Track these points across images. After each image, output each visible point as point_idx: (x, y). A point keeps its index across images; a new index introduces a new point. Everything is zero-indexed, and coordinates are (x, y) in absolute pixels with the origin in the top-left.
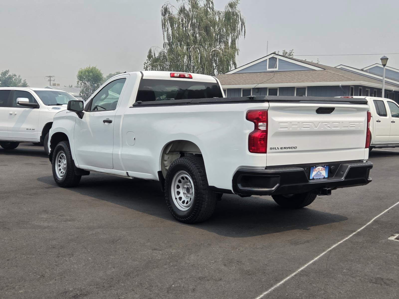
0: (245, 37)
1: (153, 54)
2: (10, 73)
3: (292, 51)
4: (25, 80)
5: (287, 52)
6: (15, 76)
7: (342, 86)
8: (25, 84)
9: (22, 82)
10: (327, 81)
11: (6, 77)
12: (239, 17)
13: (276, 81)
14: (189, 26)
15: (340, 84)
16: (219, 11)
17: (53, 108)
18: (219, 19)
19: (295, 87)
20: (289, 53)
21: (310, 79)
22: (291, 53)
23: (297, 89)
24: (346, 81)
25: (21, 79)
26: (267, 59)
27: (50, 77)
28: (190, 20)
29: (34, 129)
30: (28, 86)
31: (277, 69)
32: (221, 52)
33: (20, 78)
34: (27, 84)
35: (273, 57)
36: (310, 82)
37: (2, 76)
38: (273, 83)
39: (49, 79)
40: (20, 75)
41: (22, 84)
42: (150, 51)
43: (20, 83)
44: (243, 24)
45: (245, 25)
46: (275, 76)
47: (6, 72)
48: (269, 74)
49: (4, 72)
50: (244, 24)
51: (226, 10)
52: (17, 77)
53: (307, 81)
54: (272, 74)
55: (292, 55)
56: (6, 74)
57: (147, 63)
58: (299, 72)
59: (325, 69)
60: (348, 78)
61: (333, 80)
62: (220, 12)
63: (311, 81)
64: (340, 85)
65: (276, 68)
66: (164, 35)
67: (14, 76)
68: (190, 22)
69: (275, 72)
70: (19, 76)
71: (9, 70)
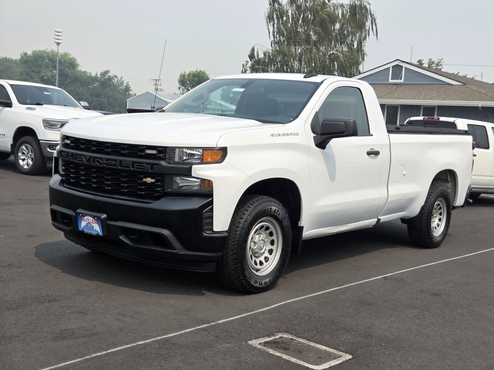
0: (377, 39)
1: (256, 54)
2: (111, 74)
3: (441, 60)
4: (128, 82)
5: (434, 62)
6: (116, 77)
7: (482, 107)
8: (128, 87)
9: (125, 84)
10: (463, 100)
11: (106, 78)
12: (369, 12)
13: (396, 96)
14: (300, 20)
15: (480, 104)
16: (342, 4)
17: (27, 108)
18: (343, 13)
19: (421, 105)
20: (436, 62)
21: (441, 96)
22: (440, 62)
23: (424, 108)
24: (488, 101)
25: (123, 82)
26: (390, 68)
27: (156, 81)
28: (302, 13)
29: (4, 135)
30: (131, 90)
31: (402, 81)
32: (341, 56)
33: (123, 80)
34: (130, 87)
35: (397, 65)
36: (440, 100)
37: (102, 77)
38: (391, 99)
39: (155, 83)
40: (122, 76)
41: (124, 87)
42: (253, 50)
43: (122, 85)
44: (373, 21)
45: (377, 22)
46: (397, 90)
47: (107, 72)
48: (390, 87)
49: (104, 72)
50: (375, 21)
51: (351, 2)
52: (119, 79)
53: (436, 99)
54: (394, 87)
55: (441, 65)
56: (106, 75)
57: (245, 66)
58: (430, 86)
59: (465, 84)
60: (492, 97)
61: (471, 99)
62: (344, 5)
63: (442, 99)
64: (480, 106)
65: (401, 79)
66: (269, 30)
67: (114, 78)
68: (302, 15)
69: (399, 84)
70: (121, 78)
71: (109, 71)
